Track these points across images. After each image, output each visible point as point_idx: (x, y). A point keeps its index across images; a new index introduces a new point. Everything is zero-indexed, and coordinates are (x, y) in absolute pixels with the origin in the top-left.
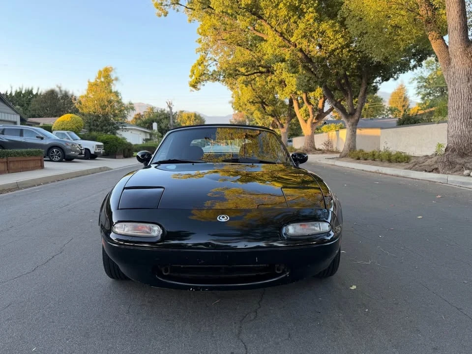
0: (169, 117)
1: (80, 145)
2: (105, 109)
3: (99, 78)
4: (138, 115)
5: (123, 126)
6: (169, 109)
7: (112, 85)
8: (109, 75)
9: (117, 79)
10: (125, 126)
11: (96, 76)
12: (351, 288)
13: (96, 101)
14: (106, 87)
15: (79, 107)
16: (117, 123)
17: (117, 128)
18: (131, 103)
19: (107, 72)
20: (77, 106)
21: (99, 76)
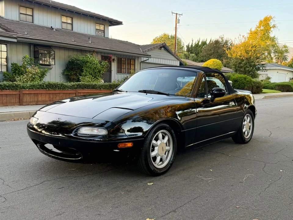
2: (249, 53)
3: (259, 27)
5: (263, 67)
7: (270, 32)
8: (268, 24)
9: (275, 27)
10: (264, 67)
11: (257, 26)
12: (149, 184)
13: (243, 47)
14: (264, 34)
15: (228, 53)
16: (259, 64)
17: (258, 69)
18: (285, 47)
19: (267, 21)
20: (227, 52)
21: (259, 25)
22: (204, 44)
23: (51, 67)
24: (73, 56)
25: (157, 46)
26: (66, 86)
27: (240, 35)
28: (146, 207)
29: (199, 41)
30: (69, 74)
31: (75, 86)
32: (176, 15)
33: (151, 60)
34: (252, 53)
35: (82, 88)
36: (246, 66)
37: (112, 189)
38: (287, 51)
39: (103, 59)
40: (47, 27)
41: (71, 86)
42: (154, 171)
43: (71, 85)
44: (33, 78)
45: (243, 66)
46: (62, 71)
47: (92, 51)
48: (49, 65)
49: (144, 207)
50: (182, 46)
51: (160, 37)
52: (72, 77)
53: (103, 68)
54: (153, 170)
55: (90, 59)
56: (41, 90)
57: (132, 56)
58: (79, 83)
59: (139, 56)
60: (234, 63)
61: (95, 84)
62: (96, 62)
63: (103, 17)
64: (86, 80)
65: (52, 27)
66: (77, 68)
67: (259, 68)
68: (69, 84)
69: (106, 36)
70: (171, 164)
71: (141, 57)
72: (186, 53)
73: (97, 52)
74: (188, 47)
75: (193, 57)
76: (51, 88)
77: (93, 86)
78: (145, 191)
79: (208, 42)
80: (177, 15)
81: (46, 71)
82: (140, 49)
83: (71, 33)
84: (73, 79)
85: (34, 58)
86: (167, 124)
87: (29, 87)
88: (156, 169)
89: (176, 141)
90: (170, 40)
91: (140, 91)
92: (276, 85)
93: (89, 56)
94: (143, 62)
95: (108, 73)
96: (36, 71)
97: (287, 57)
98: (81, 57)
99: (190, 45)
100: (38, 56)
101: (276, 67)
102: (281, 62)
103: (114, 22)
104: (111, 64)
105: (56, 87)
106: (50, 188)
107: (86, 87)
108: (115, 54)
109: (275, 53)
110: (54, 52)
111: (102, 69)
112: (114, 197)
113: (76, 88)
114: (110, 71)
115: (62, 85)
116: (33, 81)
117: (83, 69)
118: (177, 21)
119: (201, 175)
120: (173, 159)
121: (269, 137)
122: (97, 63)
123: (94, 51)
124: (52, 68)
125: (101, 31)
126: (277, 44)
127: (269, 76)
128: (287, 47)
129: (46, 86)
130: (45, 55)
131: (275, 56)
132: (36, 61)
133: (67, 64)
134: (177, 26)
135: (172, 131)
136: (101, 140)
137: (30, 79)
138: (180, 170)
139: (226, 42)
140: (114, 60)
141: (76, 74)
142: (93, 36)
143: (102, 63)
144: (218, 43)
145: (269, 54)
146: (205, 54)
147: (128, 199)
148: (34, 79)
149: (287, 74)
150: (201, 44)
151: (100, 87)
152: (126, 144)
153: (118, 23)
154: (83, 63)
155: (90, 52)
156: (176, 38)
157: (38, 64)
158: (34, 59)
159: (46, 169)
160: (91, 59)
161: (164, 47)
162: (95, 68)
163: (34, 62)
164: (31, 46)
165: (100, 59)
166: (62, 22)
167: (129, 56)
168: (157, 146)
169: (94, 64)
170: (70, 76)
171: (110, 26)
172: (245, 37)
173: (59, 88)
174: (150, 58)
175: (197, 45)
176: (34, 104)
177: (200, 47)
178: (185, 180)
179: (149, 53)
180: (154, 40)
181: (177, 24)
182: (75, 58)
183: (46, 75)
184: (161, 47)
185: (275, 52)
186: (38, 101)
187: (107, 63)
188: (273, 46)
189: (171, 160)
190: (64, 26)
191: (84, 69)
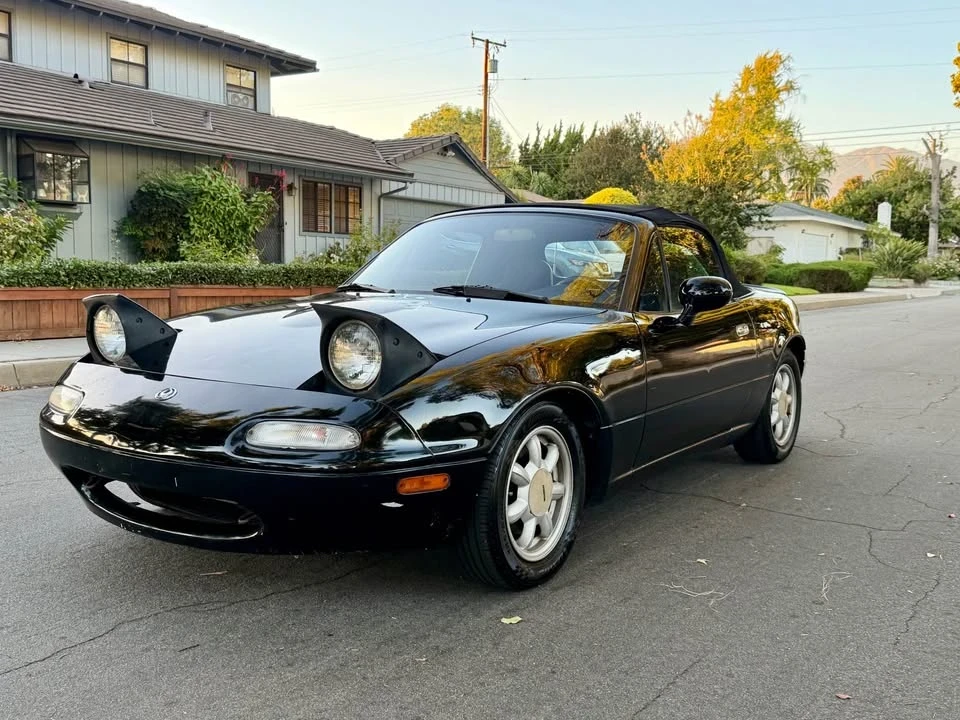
0: (929, 185)
1: (602, 265)
2: (718, 172)
3: (743, 89)
4: (854, 182)
5: (760, 215)
6: (929, 164)
7: (776, 103)
8: (771, 78)
9: (792, 87)
10: (766, 215)
11: (737, 85)
12: (504, 620)
13: (699, 151)
14: (759, 112)
15: (655, 170)
16: (748, 206)
17: (747, 222)
18: (823, 151)
19: (767, 71)
20: (651, 167)
21: (743, 83)
22: (576, 142)
23: (78, 211)
24: (151, 175)
25: (432, 144)
26: (136, 275)
27: (689, 114)
28: (525, 711)
29: (560, 131)
30: (141, 234)
31: (167, 275)
32: (484, 47)
33: (414, 191)
34: (727, 170)
35: (192, 283)
36: (708, 211)
37: (379, 645)
38: (828, 165)
39: (254, 186)
40: (60, 76)
41: (152, 275)
42: (518, 574)
43: (152, 272)
44: (21, 246)
45: (701, 212)
46: (113, 226)
47: (218, 159)
48: (71, 205)
49: (518, 712)
50: (504, 147)
51: (434, 118)
52: (151, 245)
53: (256, 213)
54: (514, 568)
55: (210, 183)
56: (50, 288)
57: (352, 176)
58: (179, 263)
59: (374, 176)
60: (671, 203)
61: (236, 269)
62: (231, 194)
63: (248, 44)
64: (204, 253)
65: (76, 76)
66: (166, 215)
67: (749, 217)
68: (145, 267)
69: (260, 109)
70: (570, 546)
71: (382, 179)
72: (519, 168)
73: (234, 162)
74: (523, 149)
75: (541, 181)
76: (82, 281)
77: (230, 273)
78: (501, 648)
79: (586, 136)
80: (487, 46)
81: (60, 225)
82: (378, 152)
83: (143, 97)
84: (154, 250)
85: (19, 179)
86: (556, 405)
87: (8, 278)
88: (524, 566)
89: (582, 462)
90: (466, 126)
91: (440, 291)
92: (801, 272)
93: (206, 173)
94: (387, 196)
95: (274, 232)
96: (32, 224)
97: (826, 184)
98: (179, 177)
99: (532, 142)
100: (31, 174)
101: (796, 215)
102: (809, 201)
103: (288, 62)
104: (280, 202)
105: (101, 278)
106: (147, 650)
107: (204, 279)
108: (293, 169)
109: (794, 170)
110: (88, 158)
111: (251, 219)
112: (395, 679)
113: (172, 283)
114: (278, 225)
115: (122, 270)
116: (21, 257)
117: (189, 218)
118: (490, 66)
119: (676, 581)
120: (573, 529)
121: (842, 441)
122: (236, 199)
123: (223, 158)
124: (81, 213)
125: (243, 91)
126: (799, 144)
127: (778, 243)
128: (830, 153)
129: (67, 275)
130: (54, 171)
131: (793, 180)
132: (25, 189)
133: (131, 202)
134: (489, 82)
135: (573, 429)
136: (334, 467)
137: (8, 251)
138: (599, 565)
139: (647, 134)
140: (290, 187)
141: (162, 236)
142: (217, 106)
143: (253, 199)
144: (622, 138)
145: (775, 173)
146: (580, 171)
147: (451, 685)
148: (24, 251)
149: (832, 236)
150: (565, 141)
151: (253, 279)
152: (426, 480)
153: (302, 66)
154: (188, 196)
155: (208, 159)
156: (486, 122)
157: (33, 201)
158: (19, 184)
159: (118, 574)
160: (214, 184)
161: (455, 148)
162: (230, 214)
163: (19, 194)
164: (9, 141)
165: (246, 185)
166: (113, 60)
167: (343, 175)
168: (526, 482)
169: (227, 201)
170: (142, 242)
171: (274, 74)
172: (703, 119)
173: (111, 283)
174: (411, 183)
175: (553, 145)
176: (26, 336)
177: (562, 149)
178: (626, 599)
179: (407, 168)
180: (413, 125)
181: (490, 76)
182: (160, 182)
183: (61, 240)
184: (446, 149)
185: (795, 167)
186: (38, 328)
187: (271, 198)
188: (788, 149)
189: (569, 530)
190: (120, 72)
191: (192, 219)
